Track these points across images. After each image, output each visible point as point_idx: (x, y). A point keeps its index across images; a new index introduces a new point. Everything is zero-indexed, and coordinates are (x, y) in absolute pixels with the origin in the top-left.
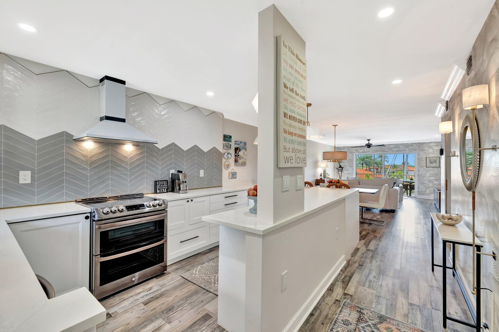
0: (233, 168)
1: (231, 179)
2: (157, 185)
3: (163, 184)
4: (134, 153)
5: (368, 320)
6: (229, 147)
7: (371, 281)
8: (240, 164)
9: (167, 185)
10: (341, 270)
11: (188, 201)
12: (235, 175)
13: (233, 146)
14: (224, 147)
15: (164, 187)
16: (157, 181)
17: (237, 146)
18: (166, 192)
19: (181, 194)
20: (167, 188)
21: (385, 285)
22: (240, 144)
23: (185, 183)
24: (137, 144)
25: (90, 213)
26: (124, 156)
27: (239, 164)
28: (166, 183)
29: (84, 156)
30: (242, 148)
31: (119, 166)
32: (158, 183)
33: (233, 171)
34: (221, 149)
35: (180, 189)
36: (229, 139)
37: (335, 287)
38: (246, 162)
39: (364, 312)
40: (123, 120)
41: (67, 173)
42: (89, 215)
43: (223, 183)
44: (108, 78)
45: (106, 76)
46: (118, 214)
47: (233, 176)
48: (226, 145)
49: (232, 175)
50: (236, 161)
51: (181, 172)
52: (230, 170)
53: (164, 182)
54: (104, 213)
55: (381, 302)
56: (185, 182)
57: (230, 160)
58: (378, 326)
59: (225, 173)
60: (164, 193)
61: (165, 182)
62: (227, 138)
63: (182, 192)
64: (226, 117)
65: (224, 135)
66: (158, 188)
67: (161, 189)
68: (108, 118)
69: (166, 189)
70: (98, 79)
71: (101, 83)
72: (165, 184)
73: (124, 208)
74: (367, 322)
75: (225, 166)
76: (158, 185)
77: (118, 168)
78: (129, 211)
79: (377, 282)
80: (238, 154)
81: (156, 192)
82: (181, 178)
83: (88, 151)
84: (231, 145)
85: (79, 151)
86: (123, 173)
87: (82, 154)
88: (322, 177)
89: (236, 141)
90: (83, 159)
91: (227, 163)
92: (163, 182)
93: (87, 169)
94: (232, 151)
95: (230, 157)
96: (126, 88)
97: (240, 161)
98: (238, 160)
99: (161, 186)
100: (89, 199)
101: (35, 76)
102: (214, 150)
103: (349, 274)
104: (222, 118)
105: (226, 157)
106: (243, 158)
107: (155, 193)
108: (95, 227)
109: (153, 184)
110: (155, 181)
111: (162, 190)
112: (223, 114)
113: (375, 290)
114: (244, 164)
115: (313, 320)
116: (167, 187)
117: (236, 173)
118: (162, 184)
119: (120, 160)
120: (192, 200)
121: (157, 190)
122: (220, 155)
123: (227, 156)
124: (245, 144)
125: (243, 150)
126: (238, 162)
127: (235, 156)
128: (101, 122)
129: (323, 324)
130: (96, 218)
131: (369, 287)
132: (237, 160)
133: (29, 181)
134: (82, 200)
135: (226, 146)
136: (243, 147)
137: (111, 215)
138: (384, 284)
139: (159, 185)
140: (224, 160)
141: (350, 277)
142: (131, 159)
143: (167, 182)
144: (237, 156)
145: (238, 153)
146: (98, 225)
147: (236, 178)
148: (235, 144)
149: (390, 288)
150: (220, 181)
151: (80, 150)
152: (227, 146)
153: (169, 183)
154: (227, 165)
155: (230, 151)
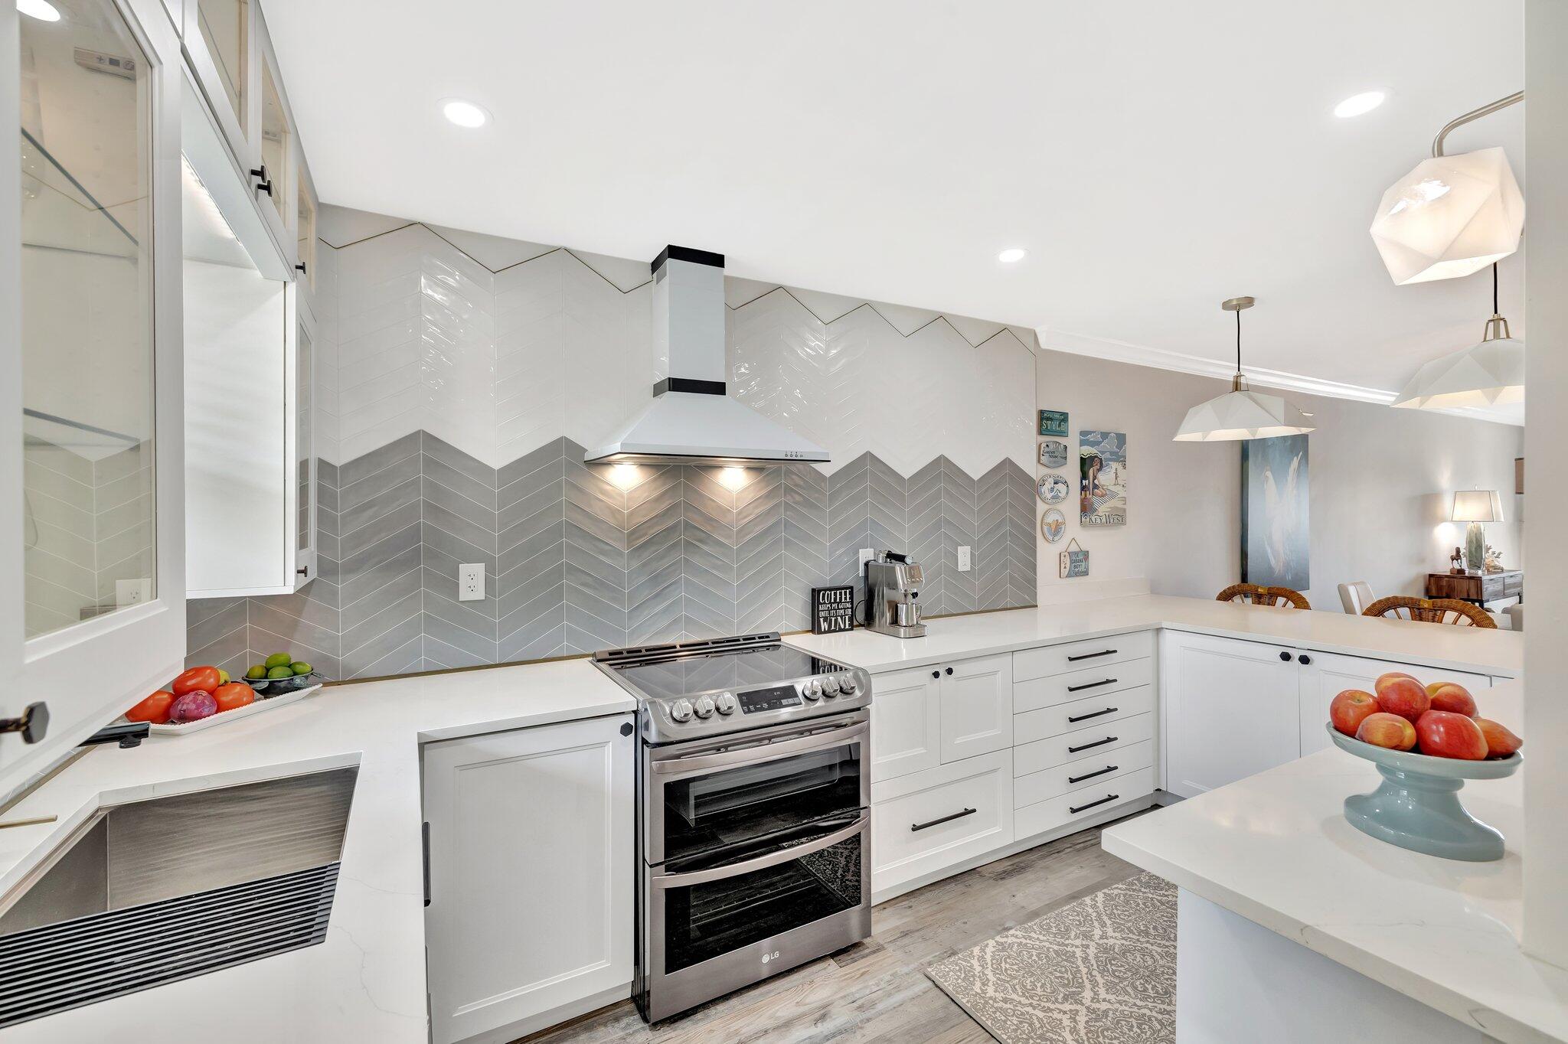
0: (1076, 535)
1: (1067, 579)
2: (819, 603)
3: (838, 600)
4: (750, 496)
6: (1057, 456)
8: (1104, 520)
9: (852, 604)
11: (936, 675)
12: (1083, 564)
13: (1075, 451)
14: (1041, 457)
15: (842, 611)
16: (819, 591)
17: (1088, 451)
18: (847, 627)
19: (902, 641)
20: (852, 615)
22: (1101, 442)
23: (914, 597)
24: (759, 466)
25: (635, 712)
26: (719, 507)
27: (1098, 521)
28: (848, 596)
29: (614, 512)
30: (1108, 455)
31: (707, 539)
32: (823, 598)
33: (1074, 548)
34: (1029, 465)
35: (895, 621)
36: (1060, 423)
38: (1125, 510)
40: (718, 388)
41: (572, 569)
42: (630, 719)
43: (1038, 593)
44: (675, 252)
45: (670, 247)
46: (716, 725)
47: (1075, 567)
48: (1047, 449)
49: (1072, 562)
50: (1086, 508)
51: (901, 559)
52: (1062, 544)
53: (841, 594)
54: (675, 720)
56: (915, 595)
57: (1062, 507)
59: (1048, 555)
60: (841, 630)
61: (845, 593)
62: (1050, 422)
63: (905, 632)
64: (1045, 343)
65: (1042, 412)
66: (822, 614)
67: (833, 619)
68: (678, 385)
69: (847, 617)
70: (646, 261)
71: (655, 274)
72: (846, 599)
73: (735, 703)
75: (1045, 528)
76: (822, 604)
77: (705, 548)
78: (750, 711)
80: (1094, 480)
81: (815, 629)
82: (900, 581)
83: (622, 496)
84: (1066, 447)
85: (601, 496)
86: (720, 563)
87: (609, 507)
88: (1464, 564)
89: (1083, 433)
90: (612, 522)
91: (1051, 518)
92: (838, 592)
93: (620, 554)
94: (1071, 471)
95: (1062, 495)
96: (727, 278)
97: (1103, 508)
98: (1096, 505)
99: (831, 606)
100: (629, 652)
101: (492, 278)
102: (1007, 470)
104: (1031, 345)
105: (1049, 496)
106: (1114, 495)
107: (812, 631)
108: (651, 767)
109: (807, 598)
110: (813, 590)
111: (836, 620)
112: (1035, 335)
114: (1118, 518)
116: (852, 612)
117: (1086, 554)
118: (835, 599)
119: (709, 520)
120: (950, 671)
121: (822, 620)
122: (1029, 487)
123: (1052, 489)
124: (1121, 439)
125: (1114, 465)
126: (1096, 510)
127: (1083, 488)
128: (657, 399)
130: (653, 737)
132: (1092, 504)
133: (480, 594)
134: (610, 654)
135: (1048, 452)
136: (1112, 453)
137: (696, 728)
139: (825, 603)
140: (1041, 507)
142: (740, 517)
143: (851, 593)
144: (1089, 489)
145: (1095, 478)
146: (658, 758)
147: (1086, 573)
148: (1082, 443)
150: (1029, 583)
151: (604, 492)
152: (1052, 454)
153: (860, 597)
154: (1053, 526)
155: (1062, 472)
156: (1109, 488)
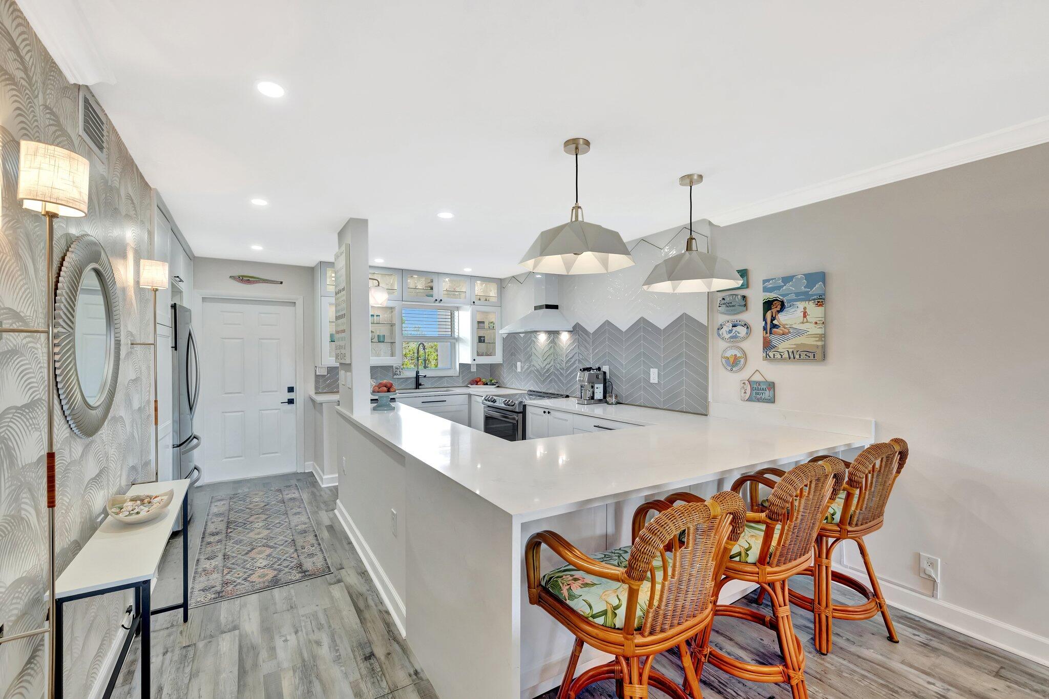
0: (759, 367)
1: (749, 403)
4: (569, 343)
5: (290, 571)
7: (319, 629)
8: (786, 355)
10: (388, 612)
11: (545, 412)
12: (767, 393)
17: (771, 295)
21: (288, 638)
22: (782, 287)
26: (561, 347)
27: (780, 357)
33: (757, 378)
37: (363, 581)
38: (821, 346)
39: (300, 575)
43: (710, 407)
47: (758, 393)
49: (752, 389)
50: (768, 346)
52: (743, 375)
55: (284, 603)
57: (745, 345)
58: (276, 572)
74: (291, 569)
75: (721, 361)
79: (307, 634)
83: (542, 344)
84: (746, 296)
86: (561, 367)
90: (540, 352)
91: (729, 354)
94: (754, 315)
95: (743, 335)
97: (783, 347)
98: (778, 343)
102: (684, 321)
103: (367, 615)
105: (727, 336)
106: (799, 333)
113: (303, 616)
115: (344, 541)
117: (772, 384)
120: (549, 413)
123: (730, 331)
126: (778, 348)
127: (764, 330)
129: (332, 545)
131: (315, 615)
132: (774, 343)
135: (724, 304)
138: (292, 638)
140: (715, 345)
141: (359, 611)
144: (769, 330)
145: (776, 318)
147: (772, 400)
148: (766, 290)
149: (277, 637)
150: (701, 398)
151: (539, 342)
154: (732, 360)
155: (744, 317)
156: (794, 326)
